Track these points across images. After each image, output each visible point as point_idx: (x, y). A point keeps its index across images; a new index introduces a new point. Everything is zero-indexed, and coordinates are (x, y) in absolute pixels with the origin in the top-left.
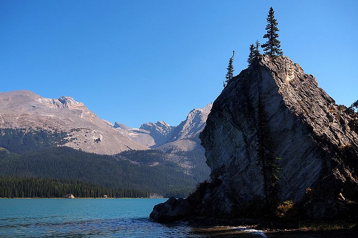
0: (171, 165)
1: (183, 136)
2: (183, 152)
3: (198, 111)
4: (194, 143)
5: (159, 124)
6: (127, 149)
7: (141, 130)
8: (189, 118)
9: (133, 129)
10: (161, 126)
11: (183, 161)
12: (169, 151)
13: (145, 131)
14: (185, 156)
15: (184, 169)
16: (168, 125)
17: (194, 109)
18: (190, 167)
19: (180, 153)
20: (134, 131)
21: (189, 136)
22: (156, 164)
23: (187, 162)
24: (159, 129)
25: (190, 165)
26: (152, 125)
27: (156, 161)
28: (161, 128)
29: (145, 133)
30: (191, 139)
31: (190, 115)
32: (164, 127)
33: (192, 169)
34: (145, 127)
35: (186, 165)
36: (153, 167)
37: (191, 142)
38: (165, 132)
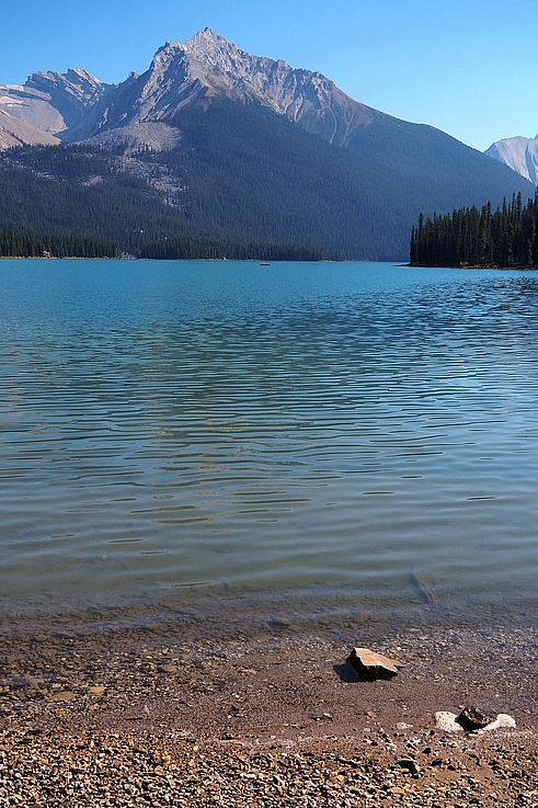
0: (131, 183)
1: (144, 113)
2: (153, 152)
3: (177, 49)
4: (176, 132)
5: (72, 75)
6: (14, 143)
7: (29, 91)
8: (156, 68)
9: (9, 87)
10: (79, 83)
11: (157, 175)
12: (120, 150)
13: (38, 93)
14: (161, 162)
15: (161, 193)
16: (96, 80)
17: (167, 45)
18: (174, 189)
19: (145, 155)
20: (12, 92)
21: (160, 114)
22: (96, 179)
23: (167, 179)
24: (74, 90)
25: (175, 184)
26: (56, 77)
27: (96, 173)
28: (78, 87)
29: (37, 98)
30: (167, 121)
31: (158, 59)
32: (86, 84)
33: (179, 195)
34: (36, 82)
35: (164, 185)
36: (92, 188)
37: (168, 129)
38: (88, 96)
